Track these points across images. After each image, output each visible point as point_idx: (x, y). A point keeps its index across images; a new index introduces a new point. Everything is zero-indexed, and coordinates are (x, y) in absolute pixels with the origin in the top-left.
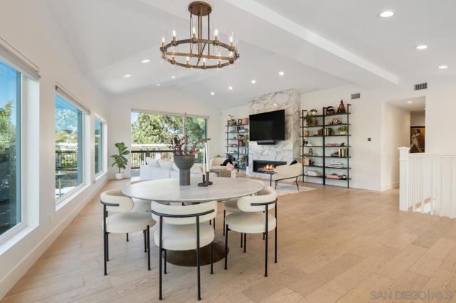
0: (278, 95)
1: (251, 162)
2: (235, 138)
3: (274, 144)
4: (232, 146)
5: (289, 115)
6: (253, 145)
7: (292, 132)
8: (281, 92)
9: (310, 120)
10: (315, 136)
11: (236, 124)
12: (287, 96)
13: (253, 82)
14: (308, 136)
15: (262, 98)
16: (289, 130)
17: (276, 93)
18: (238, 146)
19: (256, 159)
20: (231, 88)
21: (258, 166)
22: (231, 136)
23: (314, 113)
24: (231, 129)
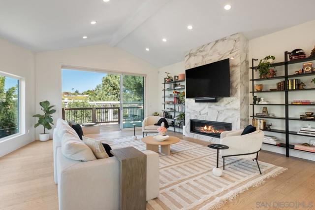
0: (220, 44)
1: (187, 121)
2: (171, 96)
3: (215, 101)
4: (168, 103)
5: (234, 66)
6: (190, 103)
7: (239, 86)
8: (223, 40)
9: (265, 70)
10: (272, 90)
11: (172, 81)
12: (232, 43)
13: (190, 27)
14: (260, 91)
15: (200, 51)
16: (234, 85)
17: (217, 42)
18: (174, 103)
19: (193, 118)
20: (164, 40)
21: (195, 126)
22: (168, 93)
23: (271, 61)
24: (167, 86)
